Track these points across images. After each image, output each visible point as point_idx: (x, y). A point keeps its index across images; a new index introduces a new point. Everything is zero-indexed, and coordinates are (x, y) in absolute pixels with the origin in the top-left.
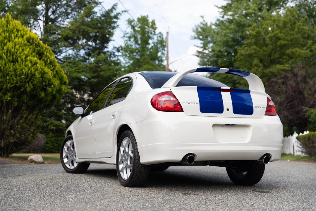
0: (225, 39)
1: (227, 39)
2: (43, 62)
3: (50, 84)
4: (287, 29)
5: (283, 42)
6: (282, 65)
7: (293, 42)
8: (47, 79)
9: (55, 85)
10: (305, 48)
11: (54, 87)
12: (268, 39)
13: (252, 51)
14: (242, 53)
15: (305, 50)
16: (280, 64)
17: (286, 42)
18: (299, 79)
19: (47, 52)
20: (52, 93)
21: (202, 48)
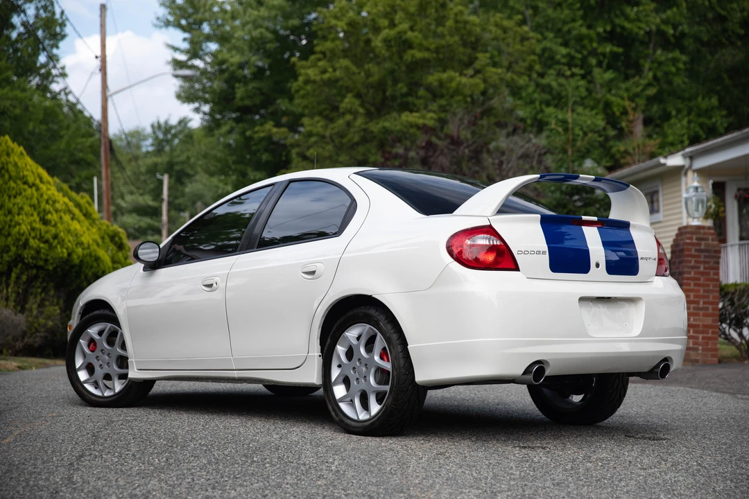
0: (256, 33)
1: (261, 33)
4: (428, 20)
5: (419, 55)
6: (416, 114)
7: (441, 56)
10: (470, 72)
12: (379, 44)
13: (338, 73)
14: (313, 78)
15: (472, 77)
16: (411, 111)
17: (426, 55)
18: (464, 151)
21: (187, 52)
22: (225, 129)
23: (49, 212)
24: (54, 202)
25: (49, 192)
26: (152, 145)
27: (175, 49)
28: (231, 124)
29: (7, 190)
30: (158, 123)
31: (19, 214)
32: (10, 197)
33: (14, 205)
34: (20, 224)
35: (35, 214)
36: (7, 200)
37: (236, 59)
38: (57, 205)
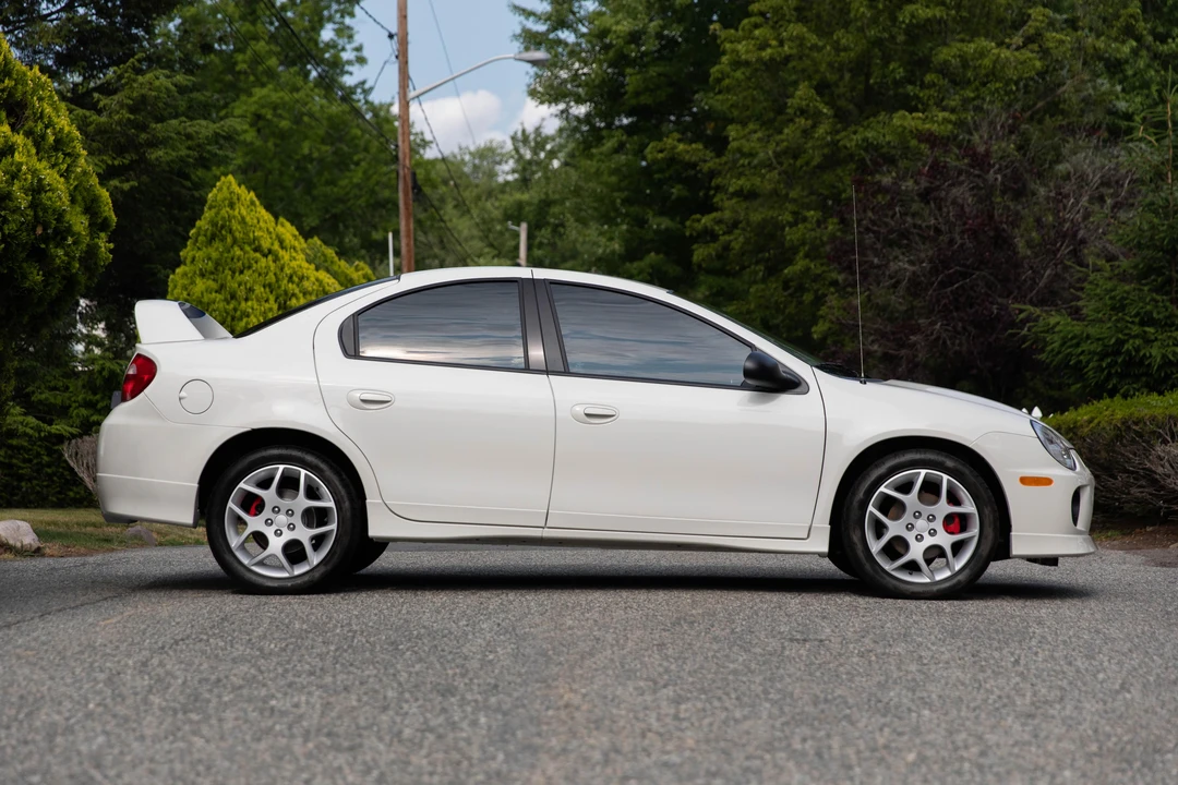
2: (30, 142)
3: (61, 233)
5: (922, 12)
6: (918, 115)
7: (963, 13)
8: (50, 211)
9: (79, 234)
10: (1018, 40)
11: (74, 243)
13: (786, 49)
14: (745, 57)
15: (1018, 48)
16: (911, 110)
17: (938, 12)
18: (995, 177)
19: (41, 99)
20: (67, 269)
21: (548, 18)
22: (609, 144)
23: (294, 295)
24: (302, 278)
25: (294, 264)
26: (514, 171)
27: (528, 14)
28: (619, 136)
29: (229, 260)
30: (524, 131)
31: (246, 300)
32: (234, 272)
33: (240, 285)
34: (248, 316)
35: (272, 298)
36: (229, 277)
37: (625, 26)
38: (306, 284)
